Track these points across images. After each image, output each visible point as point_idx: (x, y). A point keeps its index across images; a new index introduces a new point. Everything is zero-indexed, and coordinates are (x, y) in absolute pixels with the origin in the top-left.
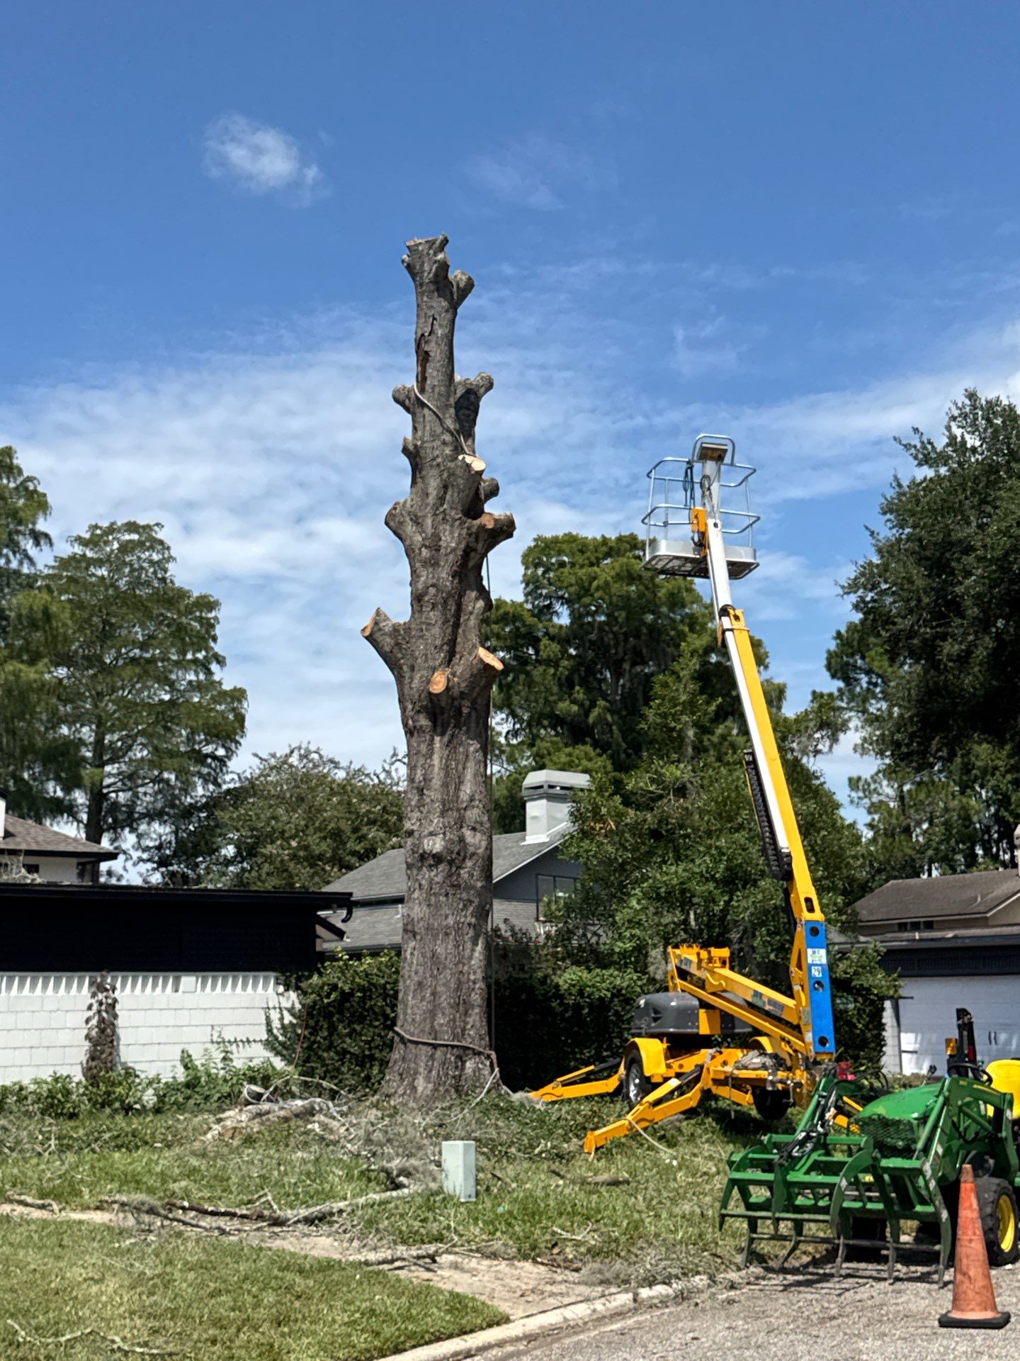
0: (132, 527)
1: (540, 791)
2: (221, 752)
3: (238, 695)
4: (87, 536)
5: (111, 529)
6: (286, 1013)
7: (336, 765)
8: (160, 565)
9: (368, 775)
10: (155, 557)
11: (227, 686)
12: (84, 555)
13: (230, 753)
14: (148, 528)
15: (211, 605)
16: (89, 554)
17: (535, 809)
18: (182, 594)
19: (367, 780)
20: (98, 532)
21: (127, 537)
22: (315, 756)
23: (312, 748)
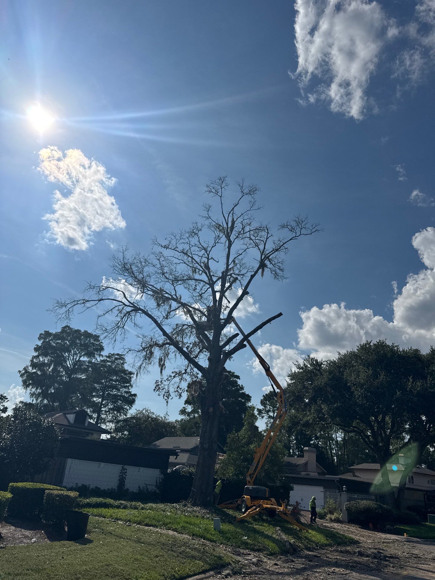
0: (118, 354)
2: (128, 408)
3: (135, 395)
4: (107, 355)
5: (113, 355)
6: (160, 479)
8: (123, 364)
10: (122, 362)
11: (133, 393)
12: (106, 359)
14: (121, 355)
15: (132, 374)
16: (108, 359)
18: (126, 370)
19: (160, 418)
20: (110, 355)
21: (116, 356)
22: (149, 411)
23: (149, 409)
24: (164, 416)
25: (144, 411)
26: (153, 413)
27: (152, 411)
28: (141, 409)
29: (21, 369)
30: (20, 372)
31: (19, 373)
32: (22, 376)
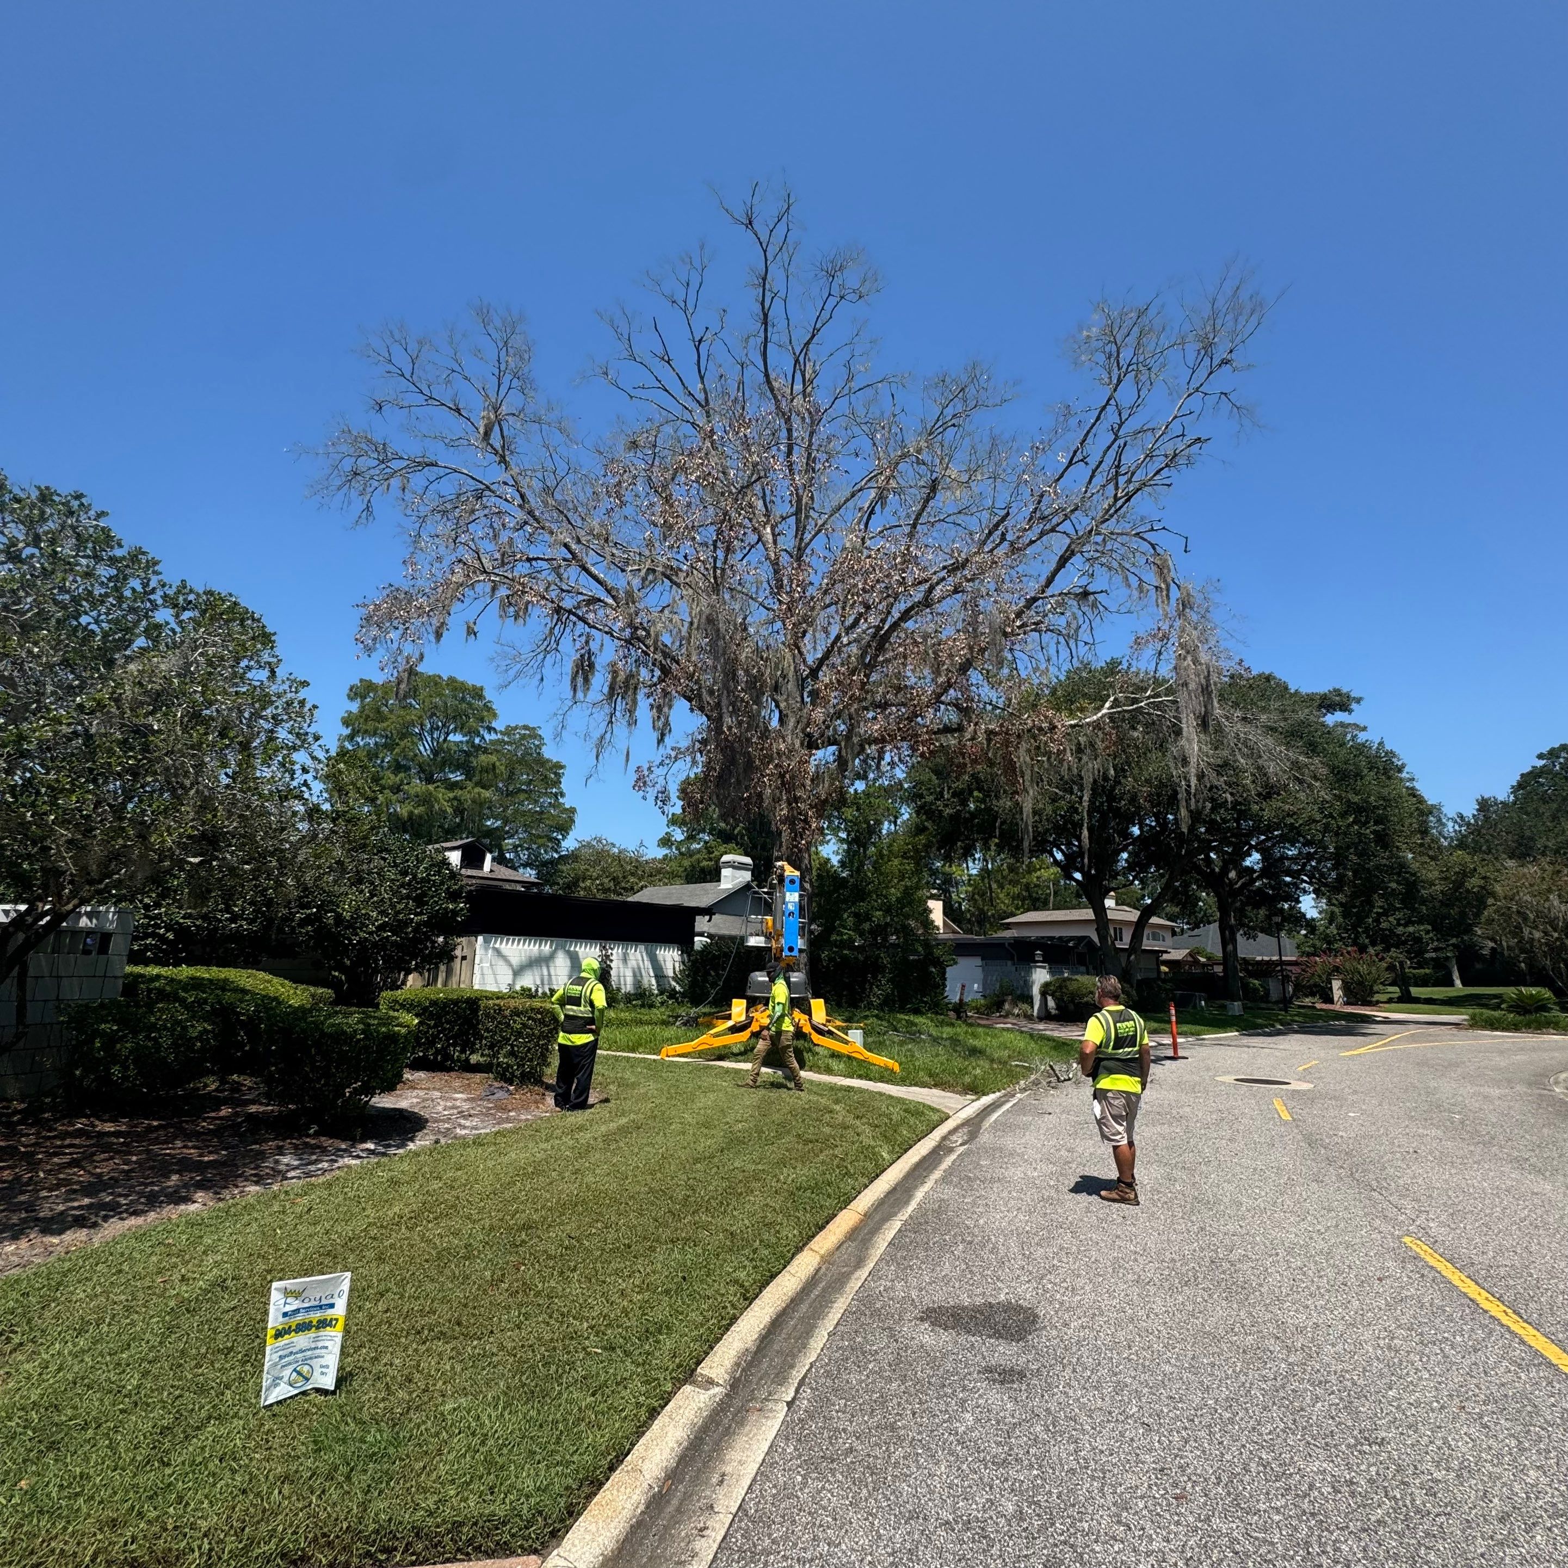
0: (526, 727)
1: (729, 865)
2: (560, 837)
3: (573, 811)
4: (505, 729)
5: (516, 728)
6: (682, 965)
7: (614, 845)
8: (539, 747)
10: (537, 743)
11: (567, 806)
12: (504, 739)
13: (564, 838)
14: (534, 729)
15: (562, 767)
16: (507, 738)
17: (725, 872)
18: (548, 761)
20: (511, 729)
21: (523, 732)
22: (604, 842)
23: (604, 838)
24: (637, 849)
25: (594, 843)
26: (611, 844)
27: (610, 841)
28: (588, 839)
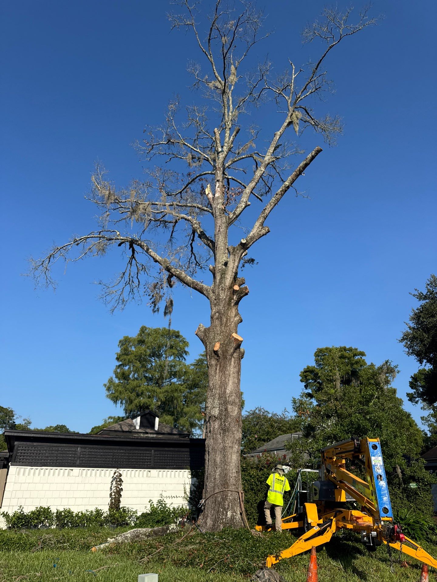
6: (192, 486)
9: (277, 416)
19: (278, 417)
22: (262, 410)
23: (262, 408)
24: (282, 414)
25: (257, 411)
26: (267, 412)
27: (266, 409)
28: (253, 409)
29: (106, 382)
30: (105, 385)
31: (104, 387)
32: (108, 389)
